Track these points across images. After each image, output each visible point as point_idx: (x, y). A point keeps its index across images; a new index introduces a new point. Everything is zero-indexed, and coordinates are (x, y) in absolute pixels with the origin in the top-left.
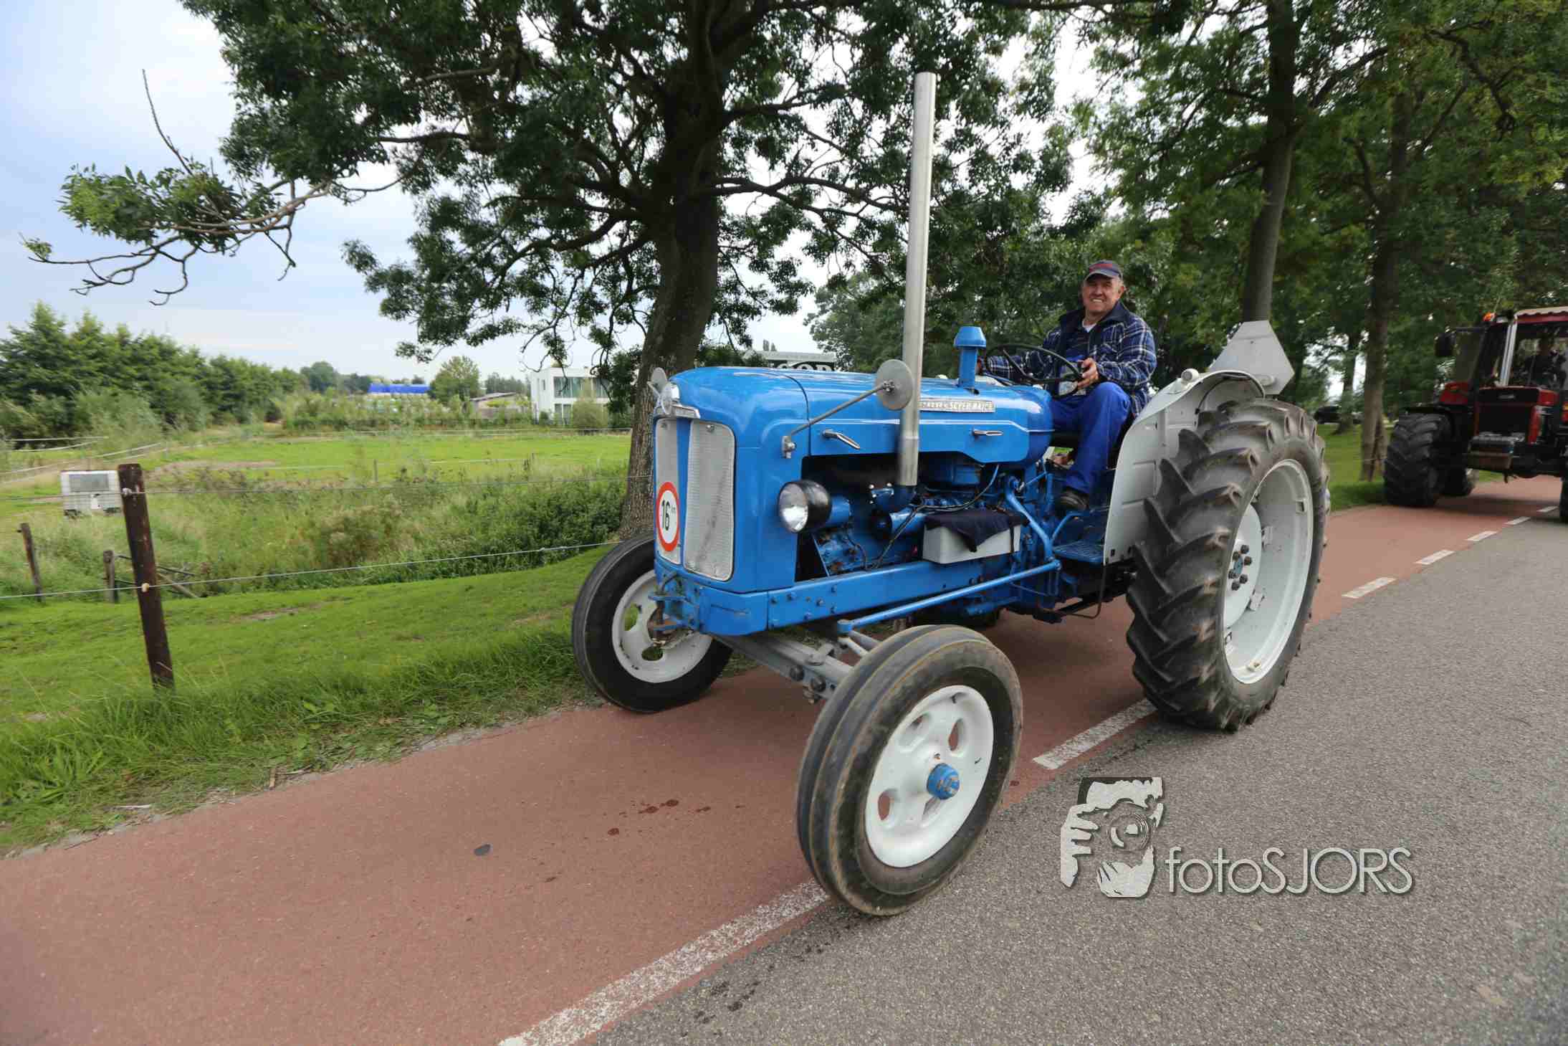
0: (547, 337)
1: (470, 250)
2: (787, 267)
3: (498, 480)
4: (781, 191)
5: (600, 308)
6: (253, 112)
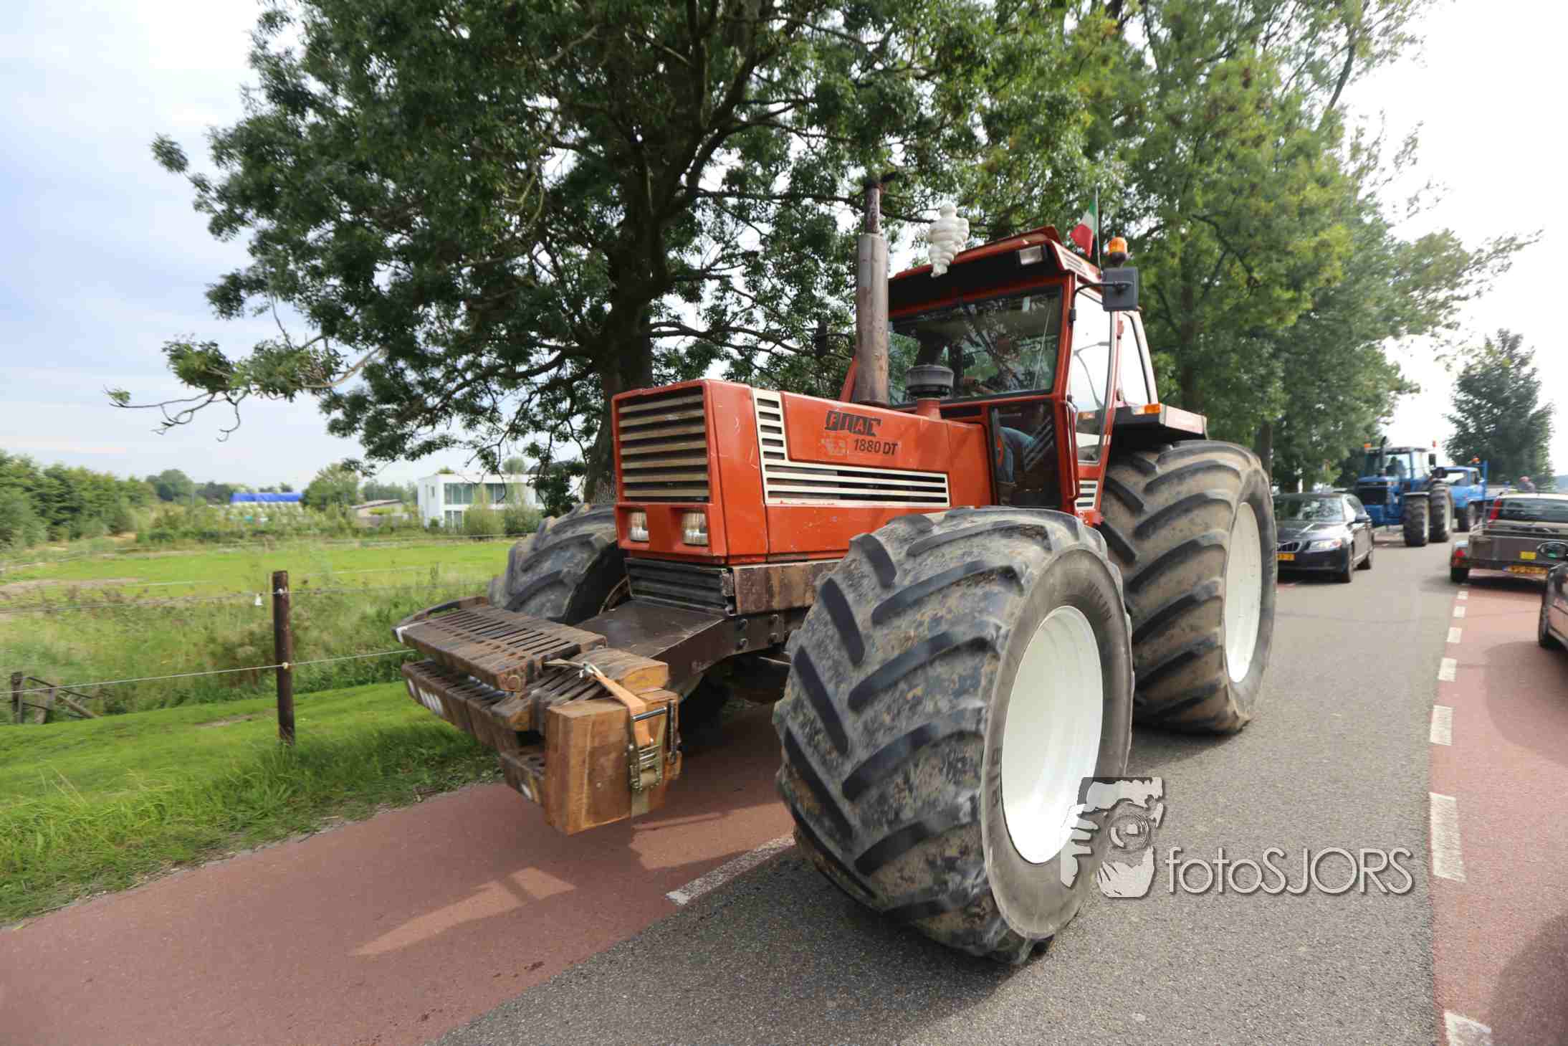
0: (481, 451)
5: (538, 427)
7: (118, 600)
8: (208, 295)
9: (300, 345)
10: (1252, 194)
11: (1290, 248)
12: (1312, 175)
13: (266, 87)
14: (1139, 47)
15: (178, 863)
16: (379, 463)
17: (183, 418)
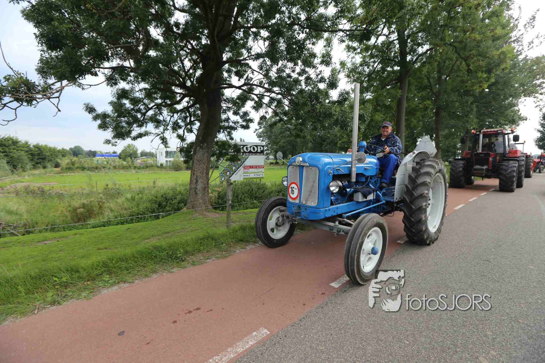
0: (161, 137)
1: (132, 107)
2: (246, 114)
3: (144, 188)
4: (242, 88)
5: (180, 127)
6: (47, 57)
7: (43, 191)
10: (472, 33)
11: (488, 55)
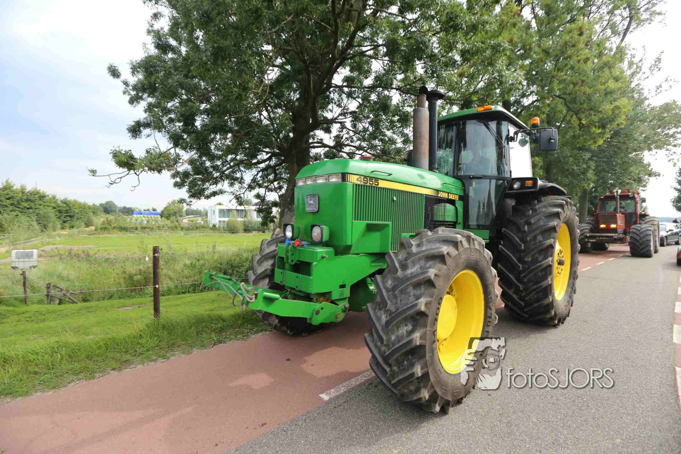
0: (236, 196)
3: (203, 254)
5: (260, 186)
7: (88, 255)
8: (128, 129)
9: (165, 151)
10: (583, 86)
11: (600, 109)
12: (612, 76)
13: (154, 43)
14: (529, 19)
15: (114, 369)
16: (194, 200)
17: (117, 181)
